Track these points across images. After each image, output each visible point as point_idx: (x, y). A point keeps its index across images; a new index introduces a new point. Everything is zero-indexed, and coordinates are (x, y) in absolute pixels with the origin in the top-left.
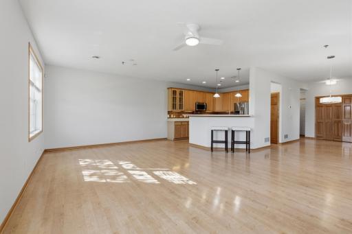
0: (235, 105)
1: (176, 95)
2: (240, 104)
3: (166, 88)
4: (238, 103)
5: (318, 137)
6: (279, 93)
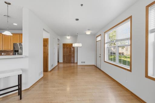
0: (14, 44)
2: (20, 44)
4: (18, 43)
5: (64, 62)
6: (48, 39)
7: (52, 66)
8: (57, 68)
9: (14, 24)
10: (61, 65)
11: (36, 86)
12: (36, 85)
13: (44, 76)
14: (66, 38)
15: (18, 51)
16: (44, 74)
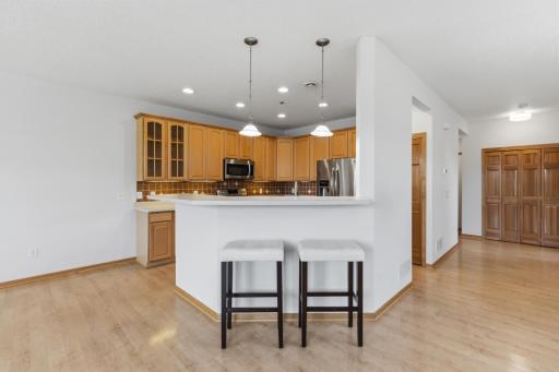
0: (320, 164)
1: (159, 136)
2: (330, 162)
3: (130, 116)
4: (325, 161)
5: (488, 236)
6: (425, 134)
7: (440, 243)
8: (455, 255)
9: (321, 105)
10: (477, 249)
11: (393, 313)
12: (393, 307)
13: (414, 279)
14: (507, 118)
15: (326, 183)
16: (413, 274)
